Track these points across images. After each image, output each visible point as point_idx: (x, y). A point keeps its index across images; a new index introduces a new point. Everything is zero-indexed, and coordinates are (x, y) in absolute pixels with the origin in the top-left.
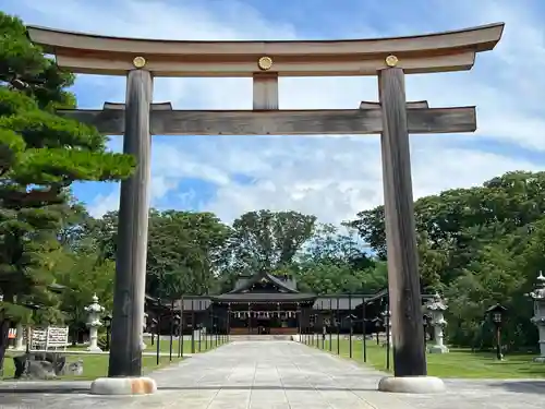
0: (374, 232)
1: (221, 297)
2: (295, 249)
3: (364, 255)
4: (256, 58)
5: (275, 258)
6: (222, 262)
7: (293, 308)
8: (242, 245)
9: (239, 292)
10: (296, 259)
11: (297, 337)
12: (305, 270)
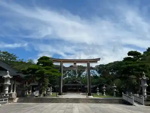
0: (99, 70)
1: (65, 85)
2: (81, 74)
3: (97, 75)
4: (74, 62)
5: (77, 76)
6: (65, 76)
7: (80, 87)
8: (70, 73)
9: (69, 84)
10: (81, 76)
11: (81, 93)
12: (83, 78)
